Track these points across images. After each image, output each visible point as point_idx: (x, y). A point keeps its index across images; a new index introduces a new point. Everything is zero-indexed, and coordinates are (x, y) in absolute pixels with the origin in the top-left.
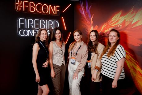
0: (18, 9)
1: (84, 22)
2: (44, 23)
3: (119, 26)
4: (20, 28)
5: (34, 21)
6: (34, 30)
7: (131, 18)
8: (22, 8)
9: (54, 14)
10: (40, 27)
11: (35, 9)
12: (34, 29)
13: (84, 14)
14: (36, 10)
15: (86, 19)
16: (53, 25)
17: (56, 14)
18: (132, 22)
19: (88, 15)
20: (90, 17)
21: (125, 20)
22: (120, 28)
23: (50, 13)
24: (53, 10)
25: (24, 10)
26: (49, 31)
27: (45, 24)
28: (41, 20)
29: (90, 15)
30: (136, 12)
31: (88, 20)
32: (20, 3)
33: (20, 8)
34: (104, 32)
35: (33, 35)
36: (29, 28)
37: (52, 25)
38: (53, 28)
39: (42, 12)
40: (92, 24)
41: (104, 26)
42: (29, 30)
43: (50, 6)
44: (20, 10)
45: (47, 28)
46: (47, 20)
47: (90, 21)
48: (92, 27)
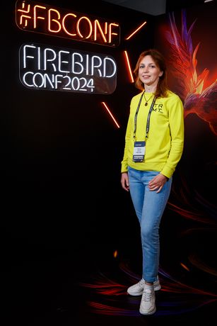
0: (21, 23)
4: (25, 67)
5: (57, 54)
8: (31, 21)
9: (106, 41)
10: (71, 70)
11: (62, 26)
12: (58, 72)
13: (177, 45)
14: (62, 29)
15: (182, 56)
16: (101, 68)
17: (110, 42)
19: (185, 45)
20: (191, 49)
23: (95, 39)
24: (104, 32)
25: (35, 27)
26: (92, 80)
27: (84, 63)
29: (191, 45)
31: (187, 58)
32: (26, 9)
33: (26, 21)
36: (45, 69)
37: (99, 68)
38: (103, 74)
39: (78, 35)
40: (194, 67)
42: (46, 74)
43: (96, 21)
44: (26, 25)
45: (87, 74)
46: (88, 56)
47: (189, 60)
48: (195, 75)
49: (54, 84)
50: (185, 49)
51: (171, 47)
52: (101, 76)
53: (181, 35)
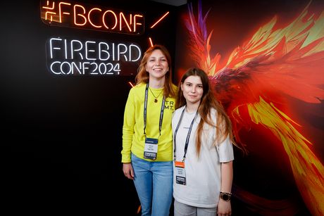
0: (46, 19)
2: (108, 49)
3: (267, 53)
4: (52, 57)
5: (84, 44)
6: (84, 63)
7: (301, 33)
9: (131, 30)
12: (85, 60)
13: (194, 31)
14: (88, 22)
17: (135, 31)
18: (301, 43)
21: (284, 39)
22: (270, 59)
23: (121, 29)
24: (129, 22)
25: (61, 22)
27: (110, 51)
28: (100, 44)
30: (316, 17)
31: (202, 43)
32: (50, 6)
33: (51, 17)
34: (234, 69)
35: (82, 72)
36: (72, 58)
37: (125, 54)
39: (103, 27)
40: (208, 51)
41: (234, 54)
42: (73, 63)
43: (121, 13)
44: (51, 20)
45: (114, 60)
46: (113, 44)
47: (204, 45)
48: (209, 58)
49: (81, 70)
50: (201, 35)
52: (126, 60)
53: (197, 22)
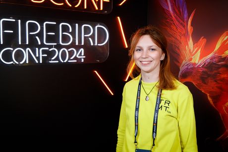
1: (171, 28)
2: (71, 31)
4: (2, 43)
5: (42, 25)
6: (41, 50)
9: (97, 9)
10: (58, 41)
13: (171, 10)
15: (176, 22)
16: (93, 37)
17: (102, 9)
20: (186, 16)
23: (85, 7)
26: (82, 50)
27: (73, 34)
28: (61, 25)
29: (186, 12)
31: (181, 24)
35: (39, 60)
38: (94, 43)
39: (65, 4)
40: (190, 34)
41: (224, 38)
42: (28, 49)
45: (77, 44)
46: (77, 25)
47: (185, 27)
48: (191, 42)
49: (38, 58)
50: (180, 15)
51: (165, 12)
52: (92, 44)
